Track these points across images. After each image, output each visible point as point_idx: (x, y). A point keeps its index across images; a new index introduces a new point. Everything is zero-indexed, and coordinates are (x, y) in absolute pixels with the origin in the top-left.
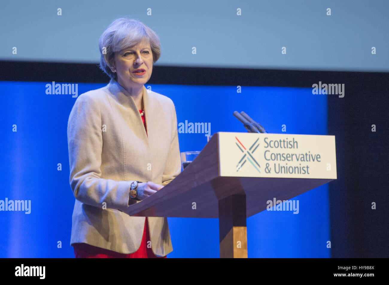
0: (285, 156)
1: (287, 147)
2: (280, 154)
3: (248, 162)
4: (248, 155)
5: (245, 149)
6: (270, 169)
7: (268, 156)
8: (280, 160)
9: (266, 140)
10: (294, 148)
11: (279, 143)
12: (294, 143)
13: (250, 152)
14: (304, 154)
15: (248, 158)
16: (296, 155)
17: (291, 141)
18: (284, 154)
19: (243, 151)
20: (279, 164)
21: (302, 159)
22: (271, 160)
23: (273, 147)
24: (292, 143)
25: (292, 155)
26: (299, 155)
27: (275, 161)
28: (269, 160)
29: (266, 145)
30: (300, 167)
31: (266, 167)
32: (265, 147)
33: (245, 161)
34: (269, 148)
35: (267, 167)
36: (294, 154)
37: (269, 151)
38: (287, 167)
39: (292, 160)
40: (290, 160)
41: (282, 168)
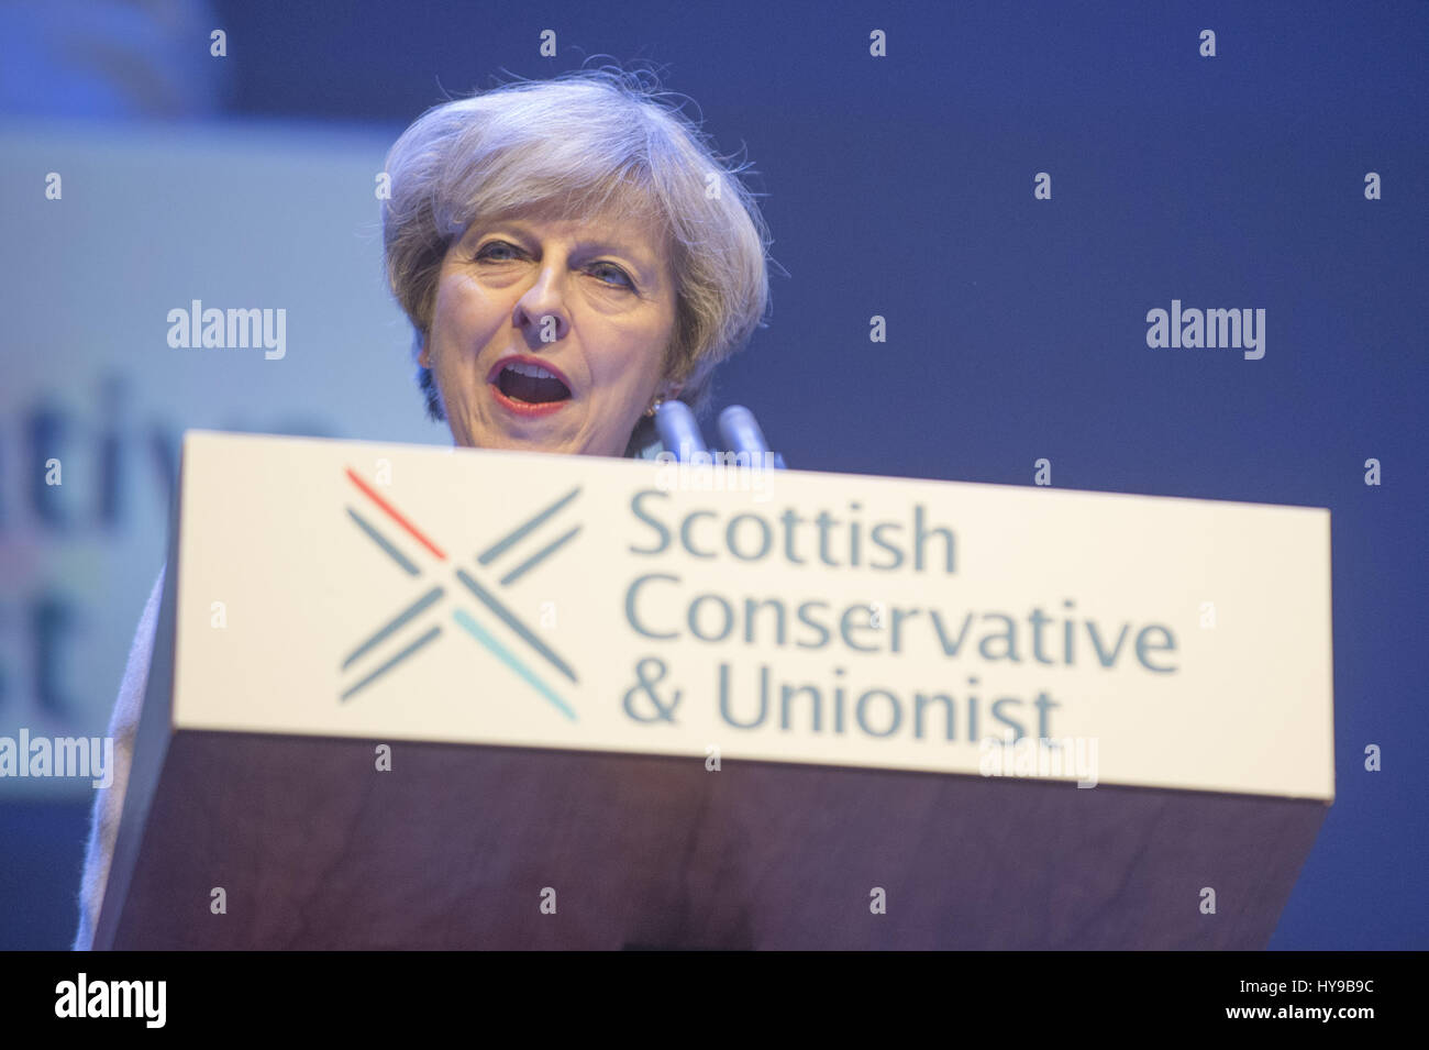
0: (830, 619)
1: (855, 559)
2: (778, 606)
3: (454, 636)
4: (459, 596)
5: (438, 554)
6: (678, 696)
7: (661, 607)
8: (781, 638)
9: (651, 506)
10: (919, 565)
11: (779, 531)
12: (920, 537)
13: (489, 577)
14: (1021, 615)
15: (461, 618)
16: (935, 618)
17: (896, 527)
18: (823, 605)
19: (412, 569)
20: (765, 673)
21: (998, 647)
22: (687, 638)
23: (711, 556)
24: (904, 540)
25: (897, 617)
26: (969, 619)
27: (734, 649)
28: (672, 636)
29: (650, 538)
30: (973, 704)
31: (630, 679)
32: (634, 550)
33: (434, 634)
34: (675, 559)
35: (646, 685)
36: (915, 612)
37: (674, 579)
38: (840, 695)
39: (896, 646)
40: (873, 649)
41: (787, 693)
